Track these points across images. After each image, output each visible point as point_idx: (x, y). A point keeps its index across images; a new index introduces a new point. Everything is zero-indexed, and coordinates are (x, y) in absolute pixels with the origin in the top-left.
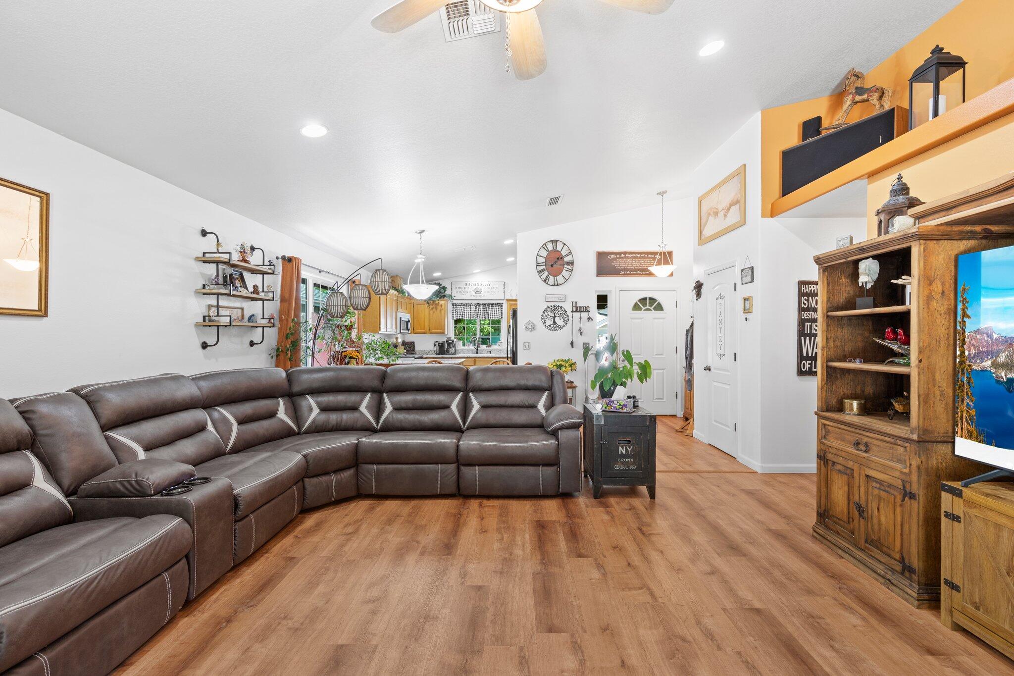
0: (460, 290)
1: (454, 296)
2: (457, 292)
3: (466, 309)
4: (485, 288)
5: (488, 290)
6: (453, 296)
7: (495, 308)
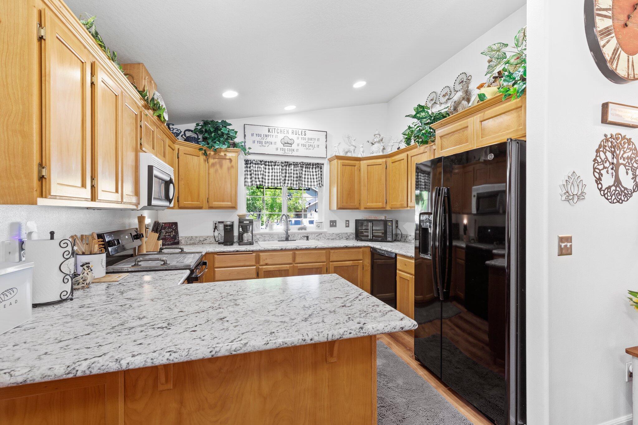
0: (258, 139)
1: (250, 148)
2: (254, 142)
3: (267, 171)
4: (298, 138)
5: (303, 142)
6: (247, 147)
7: (311, 170)
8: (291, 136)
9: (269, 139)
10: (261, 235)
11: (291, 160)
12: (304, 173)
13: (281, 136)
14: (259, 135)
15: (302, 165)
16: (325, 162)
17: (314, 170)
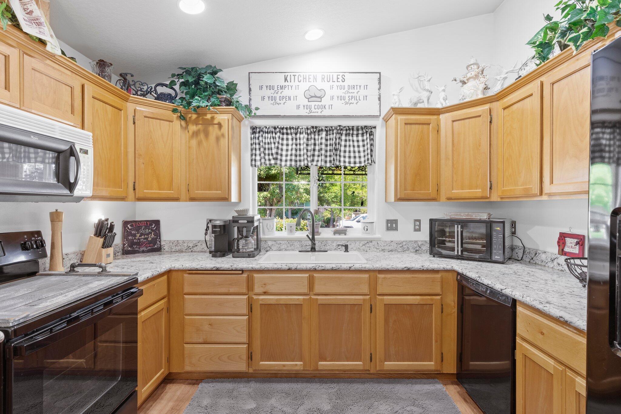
0: (269, 93)
1: (257, 109)
2: (263, 98)
3: (285, 142)
4: (332, 87)
5: (340, 93)
6: (253, 107)
7: (355, 138)
8: (320, 85)
9: (286, 92)
10: (275, 240)
11: (321, 123)
12: (343, 143)
13: (304, 86)
14: (270, 87)
15: (340, 130)
16: (378, 123)
17: (360, 138)
